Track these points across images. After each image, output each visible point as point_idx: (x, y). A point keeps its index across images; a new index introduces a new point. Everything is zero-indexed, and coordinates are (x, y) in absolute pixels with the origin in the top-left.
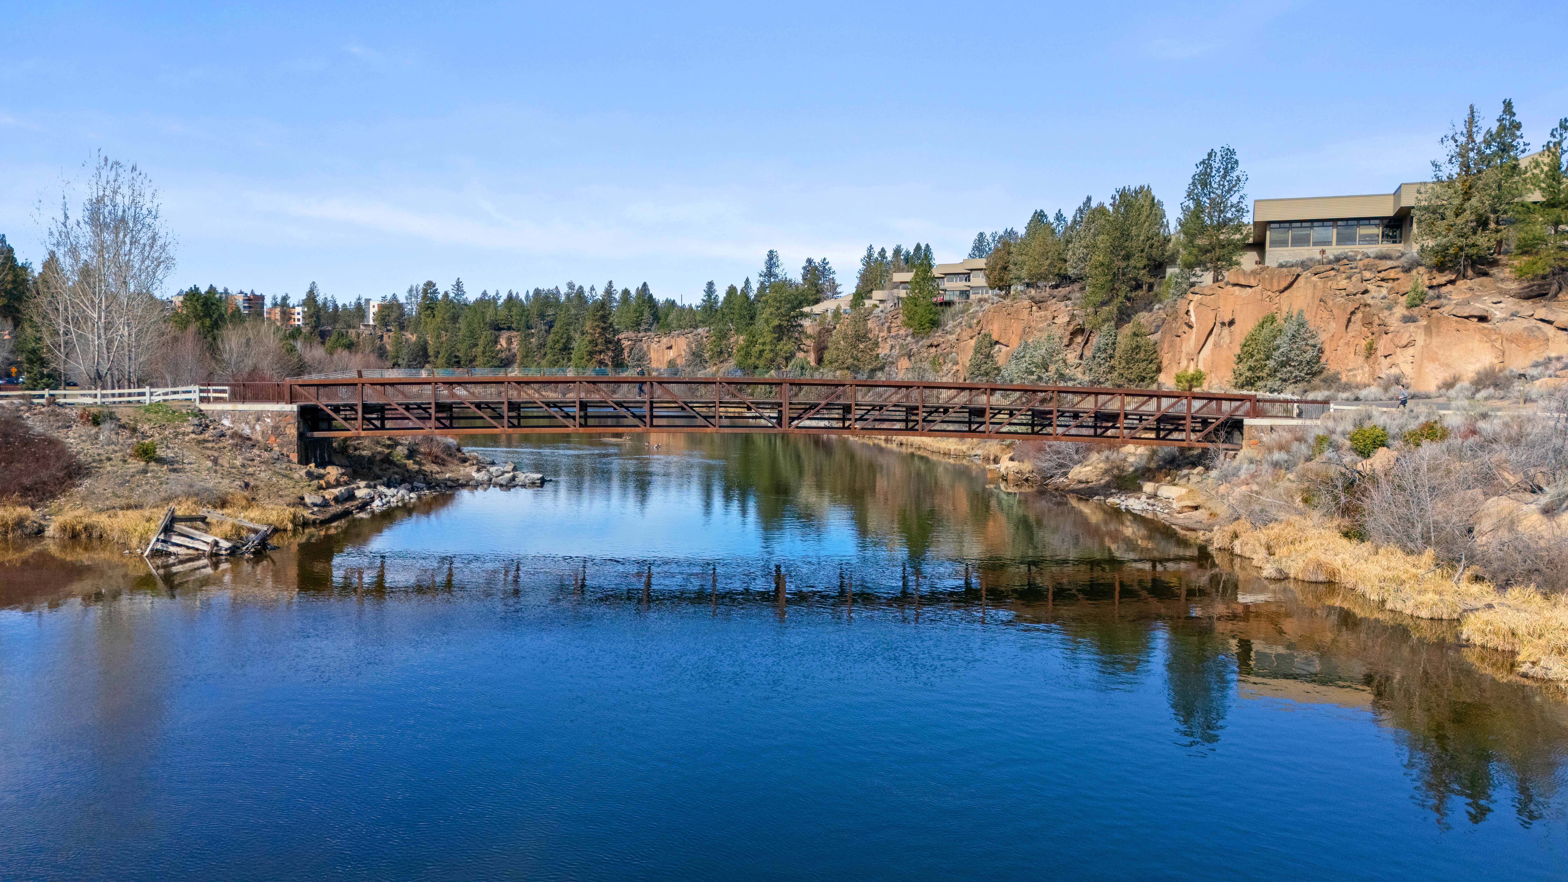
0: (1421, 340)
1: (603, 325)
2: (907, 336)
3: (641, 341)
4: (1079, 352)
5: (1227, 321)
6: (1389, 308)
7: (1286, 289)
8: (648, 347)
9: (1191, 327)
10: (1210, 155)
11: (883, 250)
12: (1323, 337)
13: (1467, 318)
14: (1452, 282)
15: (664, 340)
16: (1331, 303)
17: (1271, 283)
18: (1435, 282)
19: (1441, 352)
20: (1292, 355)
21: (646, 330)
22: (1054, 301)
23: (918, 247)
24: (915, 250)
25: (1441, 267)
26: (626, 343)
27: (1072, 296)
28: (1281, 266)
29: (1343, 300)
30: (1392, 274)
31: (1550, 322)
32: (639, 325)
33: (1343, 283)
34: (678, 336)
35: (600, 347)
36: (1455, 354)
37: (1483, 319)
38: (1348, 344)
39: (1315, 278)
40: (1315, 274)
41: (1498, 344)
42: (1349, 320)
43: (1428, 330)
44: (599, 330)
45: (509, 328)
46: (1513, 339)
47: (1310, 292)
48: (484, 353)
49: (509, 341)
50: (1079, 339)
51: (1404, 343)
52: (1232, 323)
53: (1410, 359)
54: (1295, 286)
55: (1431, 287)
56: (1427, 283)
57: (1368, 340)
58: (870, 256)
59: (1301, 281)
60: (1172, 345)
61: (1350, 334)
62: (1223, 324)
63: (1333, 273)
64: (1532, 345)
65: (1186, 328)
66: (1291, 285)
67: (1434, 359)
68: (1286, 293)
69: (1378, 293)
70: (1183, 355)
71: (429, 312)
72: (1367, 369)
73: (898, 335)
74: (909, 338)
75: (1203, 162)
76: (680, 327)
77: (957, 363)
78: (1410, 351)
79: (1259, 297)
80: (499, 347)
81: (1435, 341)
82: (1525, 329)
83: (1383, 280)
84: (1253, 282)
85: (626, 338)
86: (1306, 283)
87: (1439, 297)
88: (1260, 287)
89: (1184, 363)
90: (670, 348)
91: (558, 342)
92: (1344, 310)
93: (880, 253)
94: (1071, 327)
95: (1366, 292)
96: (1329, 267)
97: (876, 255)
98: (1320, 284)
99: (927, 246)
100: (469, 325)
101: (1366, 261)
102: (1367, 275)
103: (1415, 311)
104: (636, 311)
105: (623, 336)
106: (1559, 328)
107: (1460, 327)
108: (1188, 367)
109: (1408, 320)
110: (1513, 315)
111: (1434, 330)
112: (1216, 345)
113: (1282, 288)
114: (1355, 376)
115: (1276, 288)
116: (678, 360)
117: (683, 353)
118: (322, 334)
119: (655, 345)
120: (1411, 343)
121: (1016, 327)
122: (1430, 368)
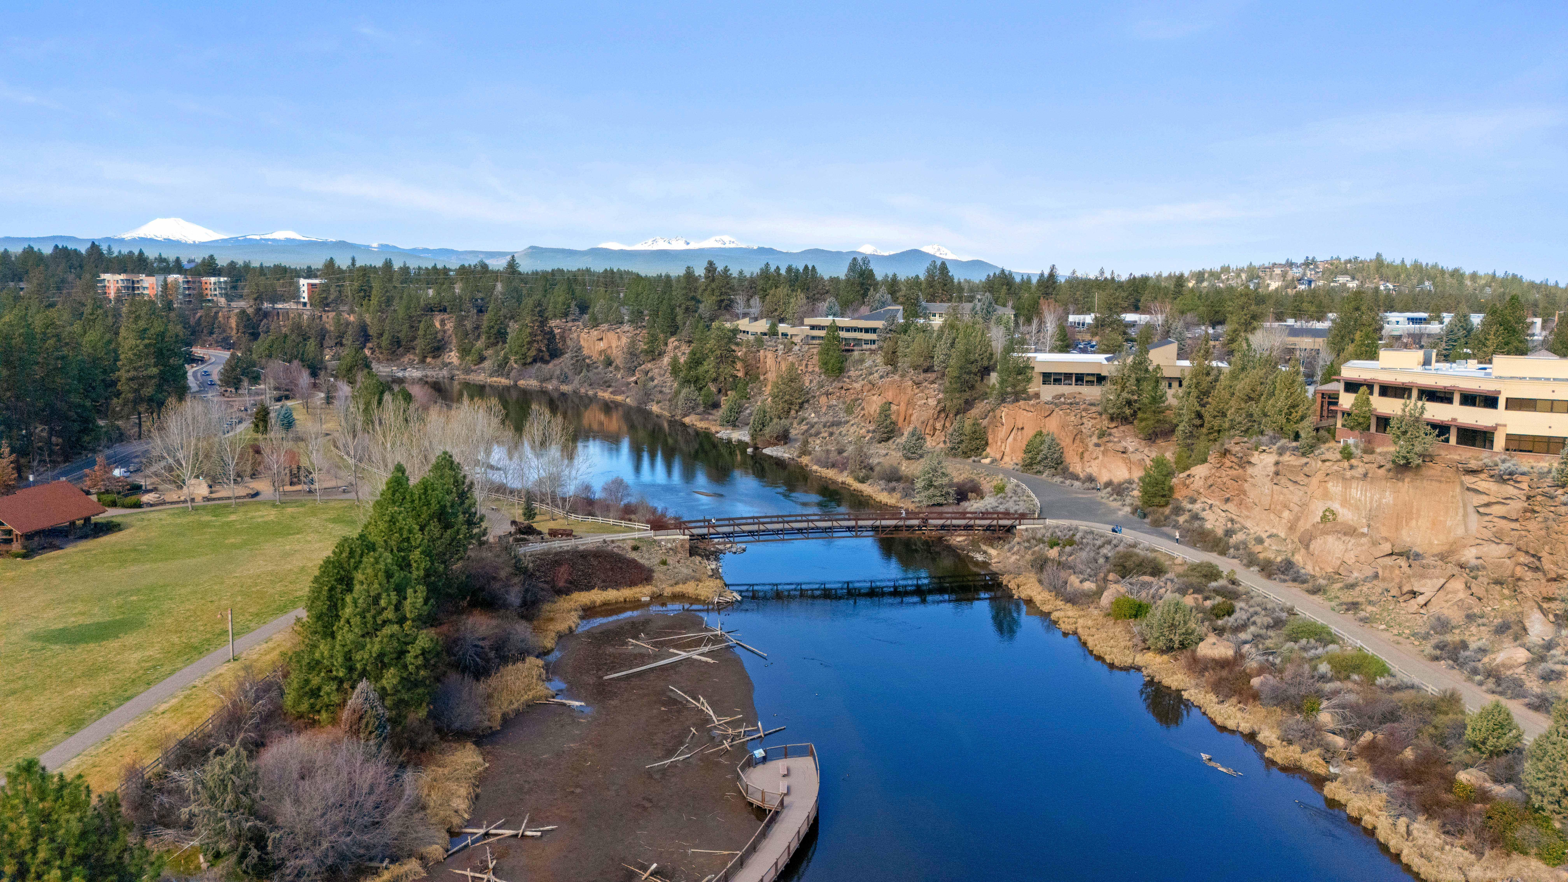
0: (1101, 457)
2: (820, 374)
3: (571, 330)
5: (1019, 427)
6: (1091, 436)
7: (1048, 416)
8: (578, 336)
9: (1003, 423)
11: (778, 268)
12: (1063, 444)
13: (1118, 450)
14: (1113, 428)
15: (595, 333)
16: (1067, 429)
17: (1041, 412)
18: (1111, 426)
19: (1108, 465)
20: (1049, 454)
21: (574, 320)
22: (926, 384)
25: (1112, 419)
26: (557, 331)
29: (1072, 428)
31: (1148, 457)
33: (1073, 419)
34: (609, 330)
35: (538, 338)
36: (1112, 466)
37: (1123, 452)
38: (1073, 451)
39: (1061, 412)
40: (1061, 410)
41: (1127, 465)
42: (1074, 439)
43: (1104, 452)
44: (537, 323)
46: (1134, 463)
47: (1058, 420)
48: (425, 335)
49: (443, 323)
50: (943, 415)
51: (1095, 456)
52: (1021, 429)
53: (1096, 464)
54: (1052, 415)
55: (1108, 428)
56: (1107, 425)
57: (1081, 451)
59: (1055, 413)
60: (993, 431)
61: (1075, 445)
62: (1018, 429)
63: (1069, 411)
65: (1000, 424)
66: (1050, 415)
67: (1104, 468)
68: (1048, 418)
69: (1088, 424)
70: (998, 439)
71: (362, 294)
73: (813, 371)
74: (823, 377)
76: (607, 321)
77: (863, 409)
78: (1096, 461)
79: (1036, 418)
81: (1106, 459)
83: (1090, 418)
84: (1033, 410)
87: (1110, 435)
88: (1035, 413)
89: (1000, 443)
90: (601, 339)
91: (494, 327)
92: (1072, 434)
94: (940, 407)
95: (1082, 424)
96: (1067, 407)
98: (1063, 416)
99: (813, 267)
100: (405, 308)
101: (1083, 406)
102: (1084, 414)
103: (1100, 441)
104: (564, 304)
107: (1115, 454)
109: (1097, 445)
110: (1136, 450)
111: (1106, 453)
112: (1015, 439)
113: (1046, 415)
115: (1043, 415)
116: (609, 351)
117: (614, 345)
118: (266, 315)
119: (583, 335)
120: (1097, 458)
121: (904, 399)
122: (1104, 471)
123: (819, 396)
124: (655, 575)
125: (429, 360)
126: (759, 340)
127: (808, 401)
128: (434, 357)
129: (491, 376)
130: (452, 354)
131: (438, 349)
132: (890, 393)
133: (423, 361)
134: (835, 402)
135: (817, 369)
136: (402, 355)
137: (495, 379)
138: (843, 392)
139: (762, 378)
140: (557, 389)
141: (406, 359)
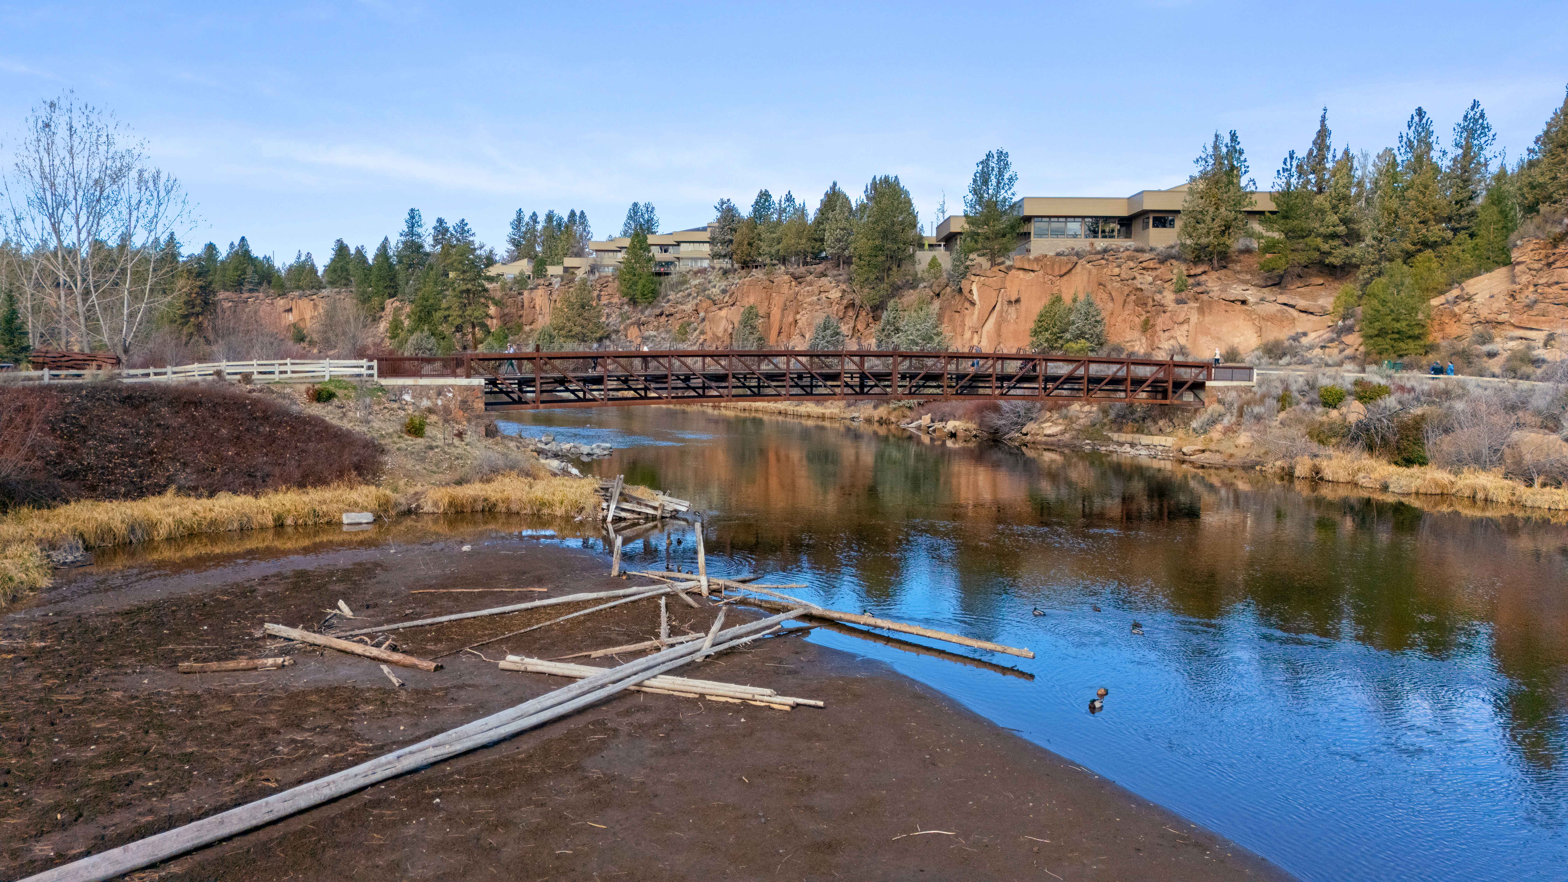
0: (1194, 318)
2: (622, 304)
3: (246, 302)
4: (851, 324)
5: (1013, 299)
6: (1159, 292)
7: (1066, 274)
8: (258, 309)
9: (973, 304)
10: (988, 156)
11: (534, 214)
12: (1103, 313)
13: (1233, 302)
14: (1204, 272)
15: (281, 302)
16: (1109, 287)
17: (1053, 269)
18: (1192, 272)
19: (1213, 328)
20: (1086, 329)
21: (251, 291)
22: (811, 277)
23: (573, 214)
24: (569, 217)
26: (226, 305)
27: (829, 273)
28: (1058, 254)
29: (1119, 285)
30: (1151, 264)
31: (1293, 307)
32: (242, 284)
33: (1116, 271)
34: (300, 297)
35: (198, 309)
36: (1224, 329)
37: (1244, 302)
38: (1124, 320)
39: (1089, 266)
40: (1090, 262)
41: (1256, 322)
42: (1125, 301)
43: (1201, 311)
46: (1270, 318)
47: (1085, 278)
50: (851, 313)
51: (1181, 319)
52: (1017, 301)
53: (1185, 333)
54: (1073, 271)
55: (1189, 276)
56: (1185, 273)
57: (1143, 318)
58: (519, 219)
59: (1079, 267)
60: (953, 320)
61: (1127, 313)
62: (1010, 302)
63: (1103, 262)
64: (1285, 323)
65: (967, 305)
66: (1070, 270)
67: (1207, 333)
68: (1065, 278)
69: (1145, 280)
70: (966, 328)
72: (1144, 341)
73: (610, 303)
74: (626, 307)
75: (982, 163)
76: (298, 288)
77: (702, 333)
78: (1185, 327)
79: (1041, 280)
81: (1208, 319)
82: (1278, 311)
83: (1144, 269)
84: (1036, 268)
85: (225, 299)
86: (1083, 270)
87: (1199, 284)
88: (1041, 272)
89: (968, 335)
90: (289, 310)
92: (1122, 292)
94: (845, 302)
95: (1134, 278)
96: (1099, 257)
98: (1094, 271)
99: (582, 213)
101: (1128, 253)
102: (1131, 264)
103: (1183, 295)
104: (236, 269)
105: (222, 297)
106: (1301, 311)
107: (1228, 308)
109: (1180, 302)
110: (1262, 300)
111: (1207, 311)
112: (1001, 320)
113: (1062, 273)
114: (1133, 346)
115: (1057, 273)
116: (302, 325)
117: (307, 317)
120: (1187, 321)
121: (778, 301)
122: (1203, 340)
123: (626, 329)
124: (389, 461)
126: (521, 282)
127: (608, 337)
132: (752, 299)
134: (653, 333)
135: (615, 300)
138: (663, 319)
139: (527, 328)
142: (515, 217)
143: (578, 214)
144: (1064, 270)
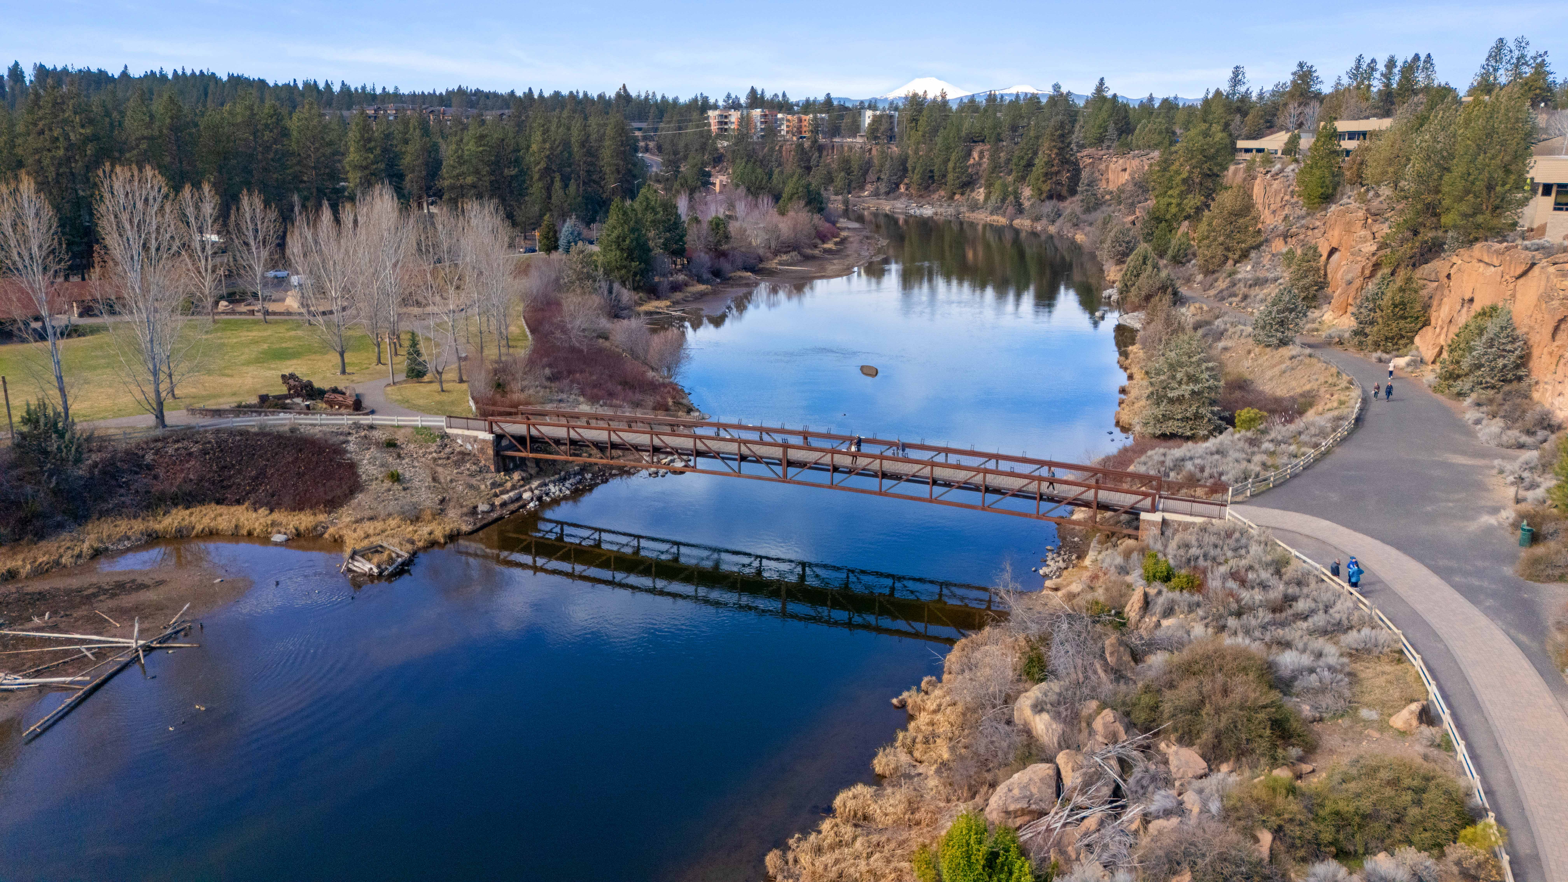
1: (1060, 145)
3: (1101, 159)
5: (1466, 298)
7: (1520, 276)
8: (1107, 167)
11: (1373, 61)
15: (1121, 161)
17: (1510, 267)
21: (1107, 147)
23: (1417, 57)
26: (1085, 162)
32: (1102, 139)
34: (1135, 157)
35: (1055, 169)
39: (1551, 269)
40: (1554, 264)
42: (1556, 329)
44: (1055, 151)
45: (983, 141)
47: (1542, 284)
48: (954, 168)
49: (981, 155)
52: (1471, 300)
54: (1530, 274)
59: (1536, 270)
60: (1439, 302)
61: (1557, 343)
62: (1464, 300)
66: (1525, 273)
68: (1521, 281)
71: (914, 124)
76: (1136, 146)
79: (1499, 279)
80: (971, 161)
84: (1495, 262)
85: (1084, 157)
86: (1541, 273)
88: (1501, 268)
90: (1125, 170)
91: (1022, 158)
93: (1369, 65)
97: (1364, 66)
98: (1552, 278)
100: (946, 139)
104: (1100, 127)
105: (1085, 153)
108: (1440, 334)
113: (1516, 274)
115: (1512, 273)
118: (821, 148)
119: (1112, 166)
124: (355, 498)
125: (957, 197)
128: (962, 194)
129: (992, 213)
130: (982, 190)
131: (968, 184)
132: (1336, 233)
133: (951, 198)
136: (934, 192)
137: (995, 217)
140: (1044, 230)
141: (936, 196)
142: (1353, 65)
143: (1423, 58)
144: (1519, 271)
